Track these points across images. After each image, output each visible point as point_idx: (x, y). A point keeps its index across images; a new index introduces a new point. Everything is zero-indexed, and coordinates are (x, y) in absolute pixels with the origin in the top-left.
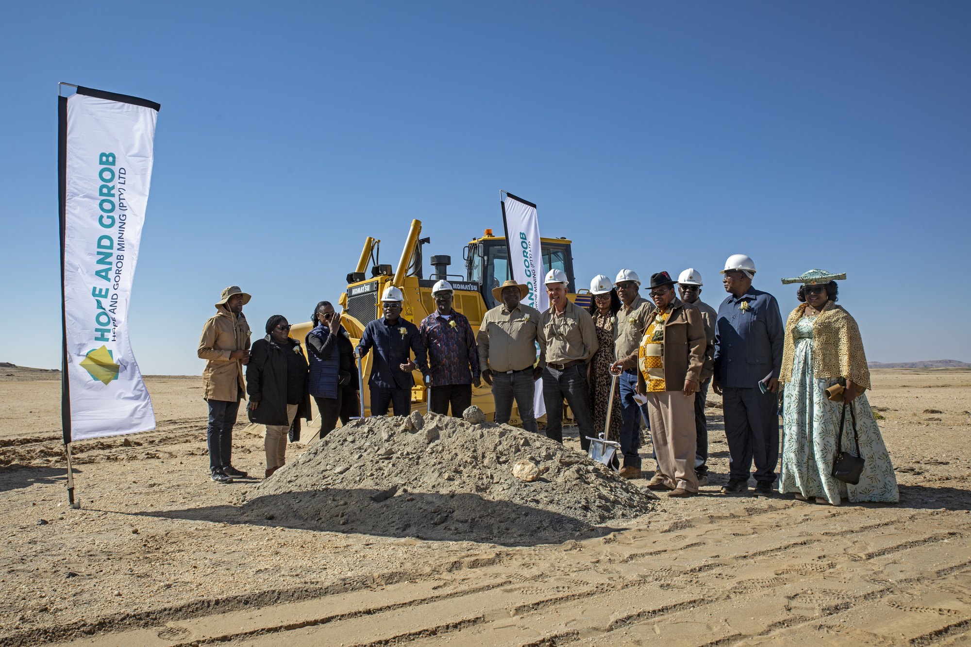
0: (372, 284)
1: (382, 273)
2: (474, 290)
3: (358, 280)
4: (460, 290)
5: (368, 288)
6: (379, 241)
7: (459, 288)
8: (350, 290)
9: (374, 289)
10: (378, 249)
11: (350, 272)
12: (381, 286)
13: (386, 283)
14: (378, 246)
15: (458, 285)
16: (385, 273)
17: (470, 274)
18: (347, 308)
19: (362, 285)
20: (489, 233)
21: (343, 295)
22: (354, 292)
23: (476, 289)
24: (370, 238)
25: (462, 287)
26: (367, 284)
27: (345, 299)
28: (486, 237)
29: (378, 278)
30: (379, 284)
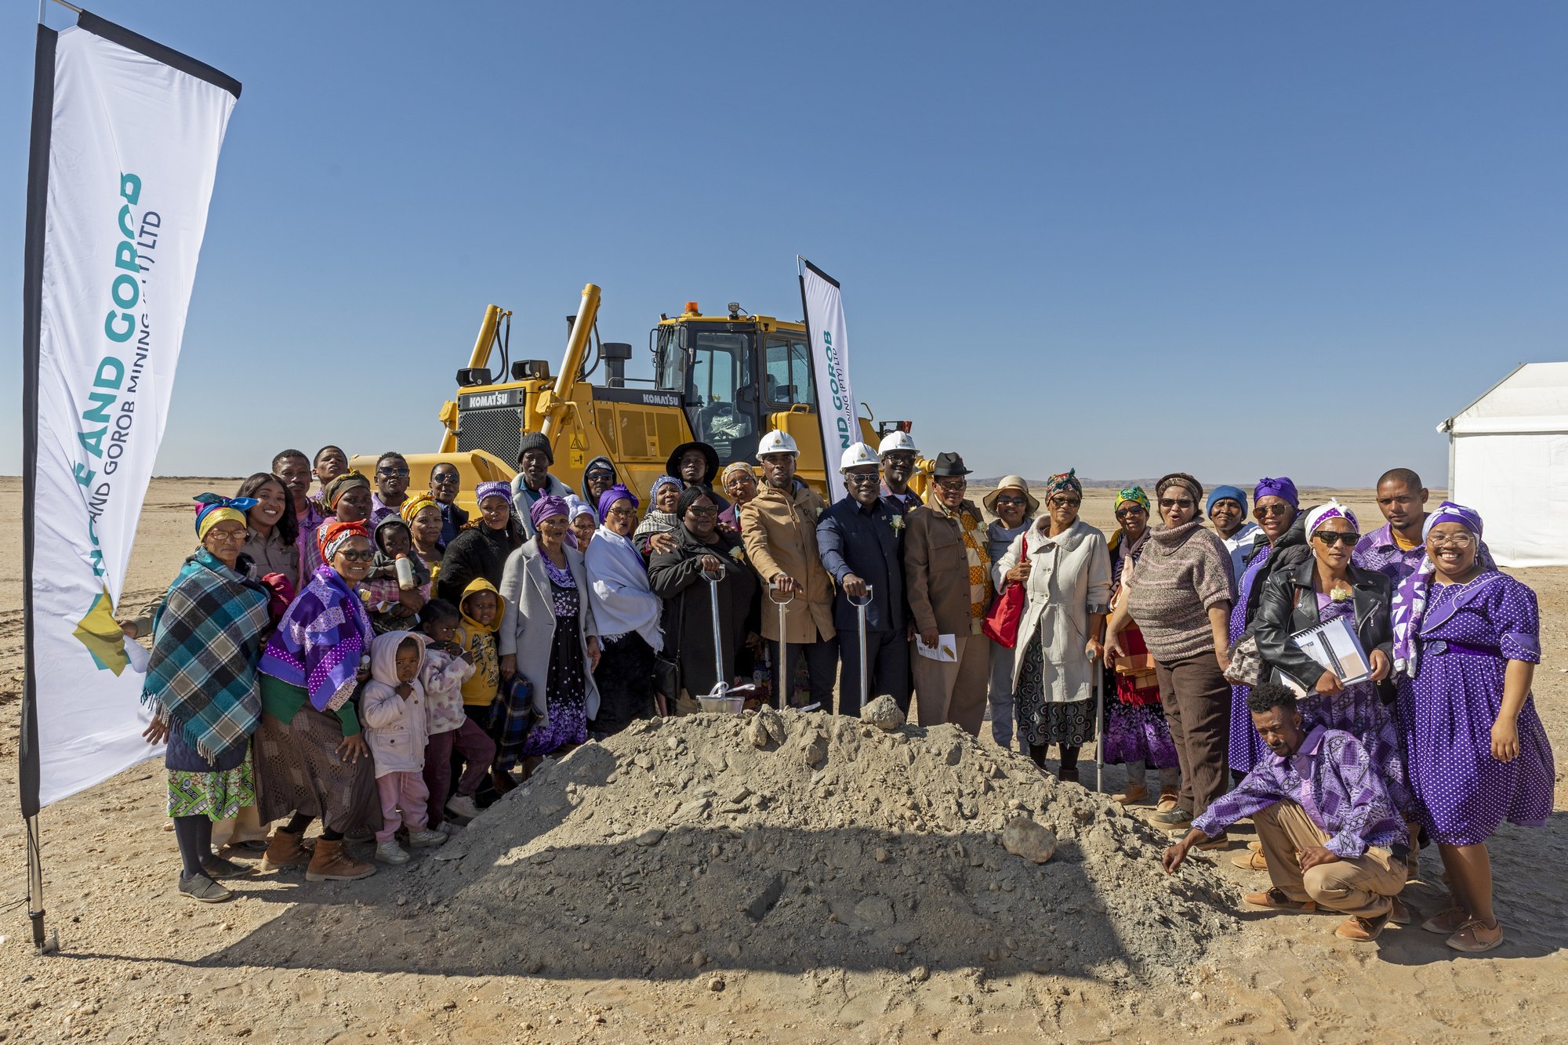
0: (512, 393)
1: (533, 374)
2: (674, 405)
3: (480, 381)
4: (654, 404)
5: (503, 400)
6: (510, 313)
7: (652, 402)
8: (465, 399)
9: (518, 402)
10: (508, 327)
11: (462, 367)
12: (531, 398)
13: (542, 394)
14: (508, 321)
15: (651, 396)
16: (538, 374)
17: (661, 376)
18: (457, 429)
19: (492, 393)
20: (693, 309)
21: (447, 407)
22: (474, 403)
23: (676, 404)
24: (495, 308)
25: (657, 399)
26: (501, 392)
27: (453, 413)
28: (690, 316)
29: (526, 384)
30: (528, 395)
